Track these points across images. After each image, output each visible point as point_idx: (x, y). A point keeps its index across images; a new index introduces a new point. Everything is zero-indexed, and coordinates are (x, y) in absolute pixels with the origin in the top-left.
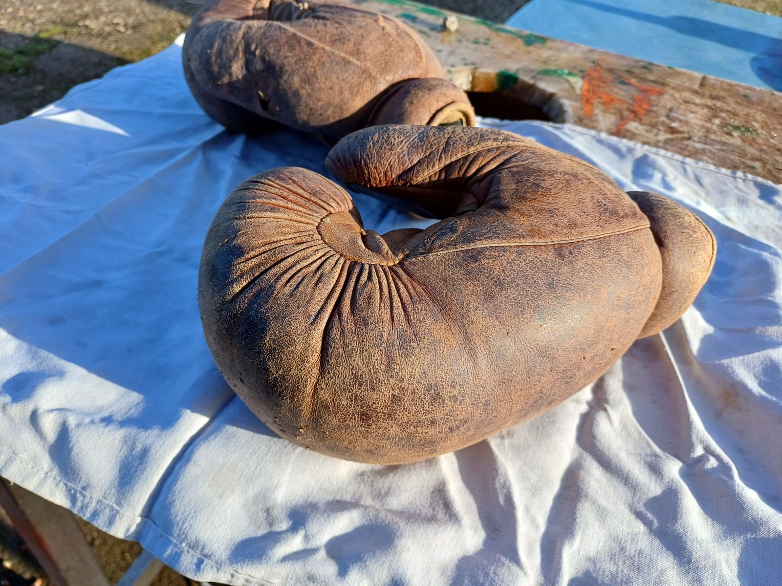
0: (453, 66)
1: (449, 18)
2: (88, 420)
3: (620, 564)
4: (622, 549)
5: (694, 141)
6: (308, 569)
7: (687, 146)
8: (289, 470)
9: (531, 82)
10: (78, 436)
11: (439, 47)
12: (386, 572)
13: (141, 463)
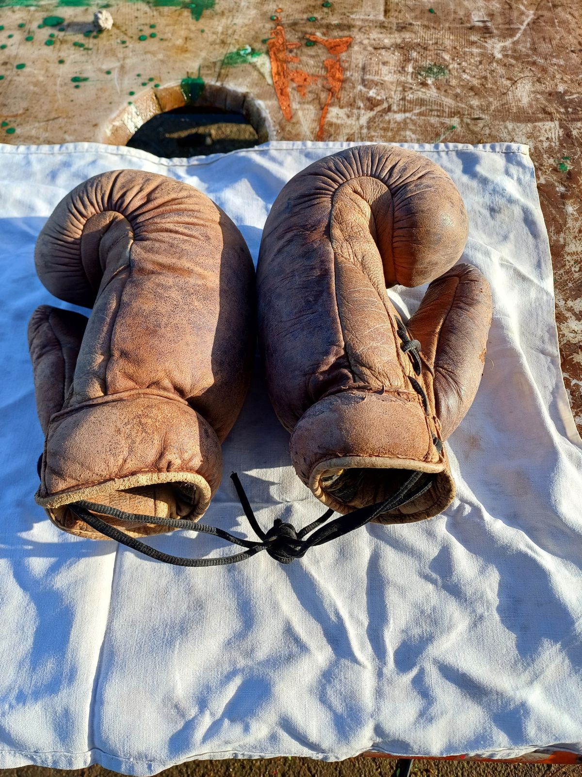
0: (132, 94)
1: (100, 15)
2: (7, 706)
3: (424, 625)
4: (422, 612)
5: (395, 112)
6: (223, 739)
7: (389, 122)
8: (177, 671)
9: (218, 84)
10: (8, 723)
11: (105, 67)
12: (274, 715)
13: (68, 720)
